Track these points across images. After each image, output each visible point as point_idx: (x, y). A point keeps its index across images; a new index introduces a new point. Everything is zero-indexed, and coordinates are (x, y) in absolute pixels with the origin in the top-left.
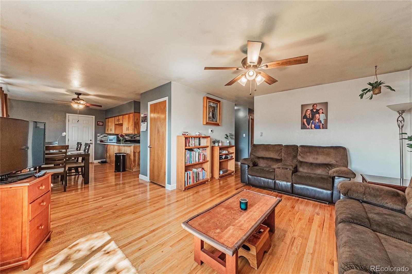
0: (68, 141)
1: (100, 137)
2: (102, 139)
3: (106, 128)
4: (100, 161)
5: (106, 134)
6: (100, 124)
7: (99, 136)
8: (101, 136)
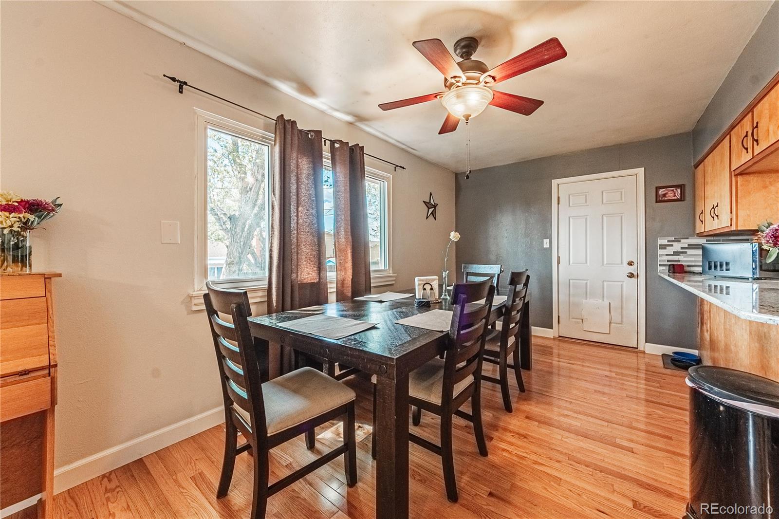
0: (559, 263)
1: (670, 250)
2: (681, 258)
3: (697, 208)
4: (670, 350)
5: (700, 235)
6: (670, 196)
7: (663, 247)
8: (677, 247)
